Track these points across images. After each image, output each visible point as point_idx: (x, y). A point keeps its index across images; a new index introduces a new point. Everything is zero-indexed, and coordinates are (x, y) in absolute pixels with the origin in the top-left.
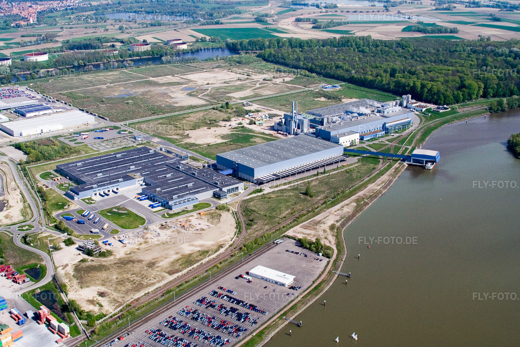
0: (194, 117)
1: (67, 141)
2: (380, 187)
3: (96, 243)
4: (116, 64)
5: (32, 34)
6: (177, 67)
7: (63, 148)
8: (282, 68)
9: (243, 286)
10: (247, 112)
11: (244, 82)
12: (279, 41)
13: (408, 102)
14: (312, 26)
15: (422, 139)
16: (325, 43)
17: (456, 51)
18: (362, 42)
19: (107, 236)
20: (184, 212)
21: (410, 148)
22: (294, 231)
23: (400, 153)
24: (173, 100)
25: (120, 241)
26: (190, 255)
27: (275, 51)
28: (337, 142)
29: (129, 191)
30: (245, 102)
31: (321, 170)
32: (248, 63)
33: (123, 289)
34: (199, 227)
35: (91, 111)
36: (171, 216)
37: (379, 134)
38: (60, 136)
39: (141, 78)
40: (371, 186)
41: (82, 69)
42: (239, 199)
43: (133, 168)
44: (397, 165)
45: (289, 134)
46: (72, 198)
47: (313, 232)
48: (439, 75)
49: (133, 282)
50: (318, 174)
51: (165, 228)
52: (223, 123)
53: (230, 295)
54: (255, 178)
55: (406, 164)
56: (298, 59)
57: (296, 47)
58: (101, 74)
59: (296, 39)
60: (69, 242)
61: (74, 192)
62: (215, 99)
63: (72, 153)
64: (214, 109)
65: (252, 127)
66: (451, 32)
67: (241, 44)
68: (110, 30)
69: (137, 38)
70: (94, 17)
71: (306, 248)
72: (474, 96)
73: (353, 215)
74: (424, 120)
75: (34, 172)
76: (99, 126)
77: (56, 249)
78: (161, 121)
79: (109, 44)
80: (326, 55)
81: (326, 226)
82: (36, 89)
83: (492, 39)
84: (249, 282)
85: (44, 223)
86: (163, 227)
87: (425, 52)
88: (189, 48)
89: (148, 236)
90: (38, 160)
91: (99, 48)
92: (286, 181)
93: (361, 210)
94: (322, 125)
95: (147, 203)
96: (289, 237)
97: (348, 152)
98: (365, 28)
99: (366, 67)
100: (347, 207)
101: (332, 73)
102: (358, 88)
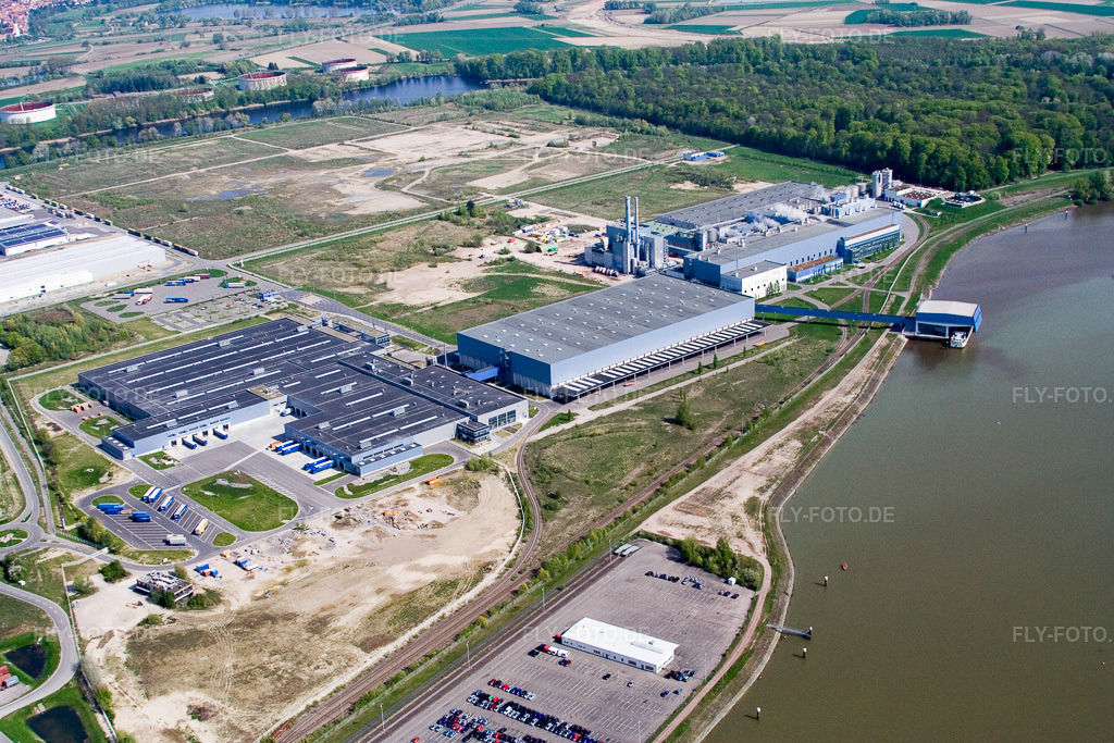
0: (397, 241)
1: (102, 311)
2: (851, 397)
3: (179, 574)
4: (210, 122)
5: (18, 60)
6: (348, 122)
7: (94, 329)
8: (588, 116)
9: (550, 676)
10: (519, 223)
11: (503, 152)
12: (574, 55)
13: (885, 187)
14: (644, 17)
15: (931, 276)
16: (678, 56)
17: (976, 64)
18: (760, 50)
19: (206, 551)
20: (390, 479)
21: (907, 296)
22: (662, 522)
23: (884, 310)
24: (345, 201)
25: (238, 564)
26: (412, 594)
27: (568, 77)
28: (736, 290)
29: (254, 431)
30: (510, 199)
31: (707, 359)
32: (508, 108)
33: (252, 695)
34: (427, 519)
35: (156, 234)
36: (358, 491)
37: (831, 266)
38: (87, 299)
39: (268, 152)
40: (830, 396)
41: (132, 137)
42: (519, 441)
43: (260, 372)
44: (882, 340)
45: (622, 272)
46: (118, 455)
47: (706, 522)
48: (950, 121)
49: (274, 675)
50: (699, 371)
51: (346, 524)
52: (464, 253)
53: (521, 702)
54: (554, 386)
55: (903, 336)
56: (623, 95)
57: (615, 66)
58: (175, 147)
59: (614, 49)
60: (113, 573)
61: (121, 440)
62: (440, 194)
63: (114, 340)
64: (440, 218)
65: (532, 258)
66: (955, 21)
67: (490, 63)
68: (193, 44)
69: (255, 60)
70: (157, 17)
71: (693, 564)
72: (1034, 168)
73: (799, 472)
74: (927, 227)
75: (26, 389)
76: (178, 270)
77: (83, 591)
78: (320, 252)
79: (192, 77)
80: (685, 83)
81: (736, 504)
82: (29, 188)
83: (1049, 36)
84: (565, 663)
85: (51, 522)
86: (341, 522)
87: (907, 69)
88: (374, 78)
89: (307, 547)
90: (34, 361)
91: (170, 86)
92: (627, 390)
93: (813, 458)
94: (698, 249)
95: (298, 460)
96: (650, 537)
97: (767, 313)
98: (761, 19)
99: (780, 108)
100: (778, 452)
101: (703, 122)
102: (766, 156)
